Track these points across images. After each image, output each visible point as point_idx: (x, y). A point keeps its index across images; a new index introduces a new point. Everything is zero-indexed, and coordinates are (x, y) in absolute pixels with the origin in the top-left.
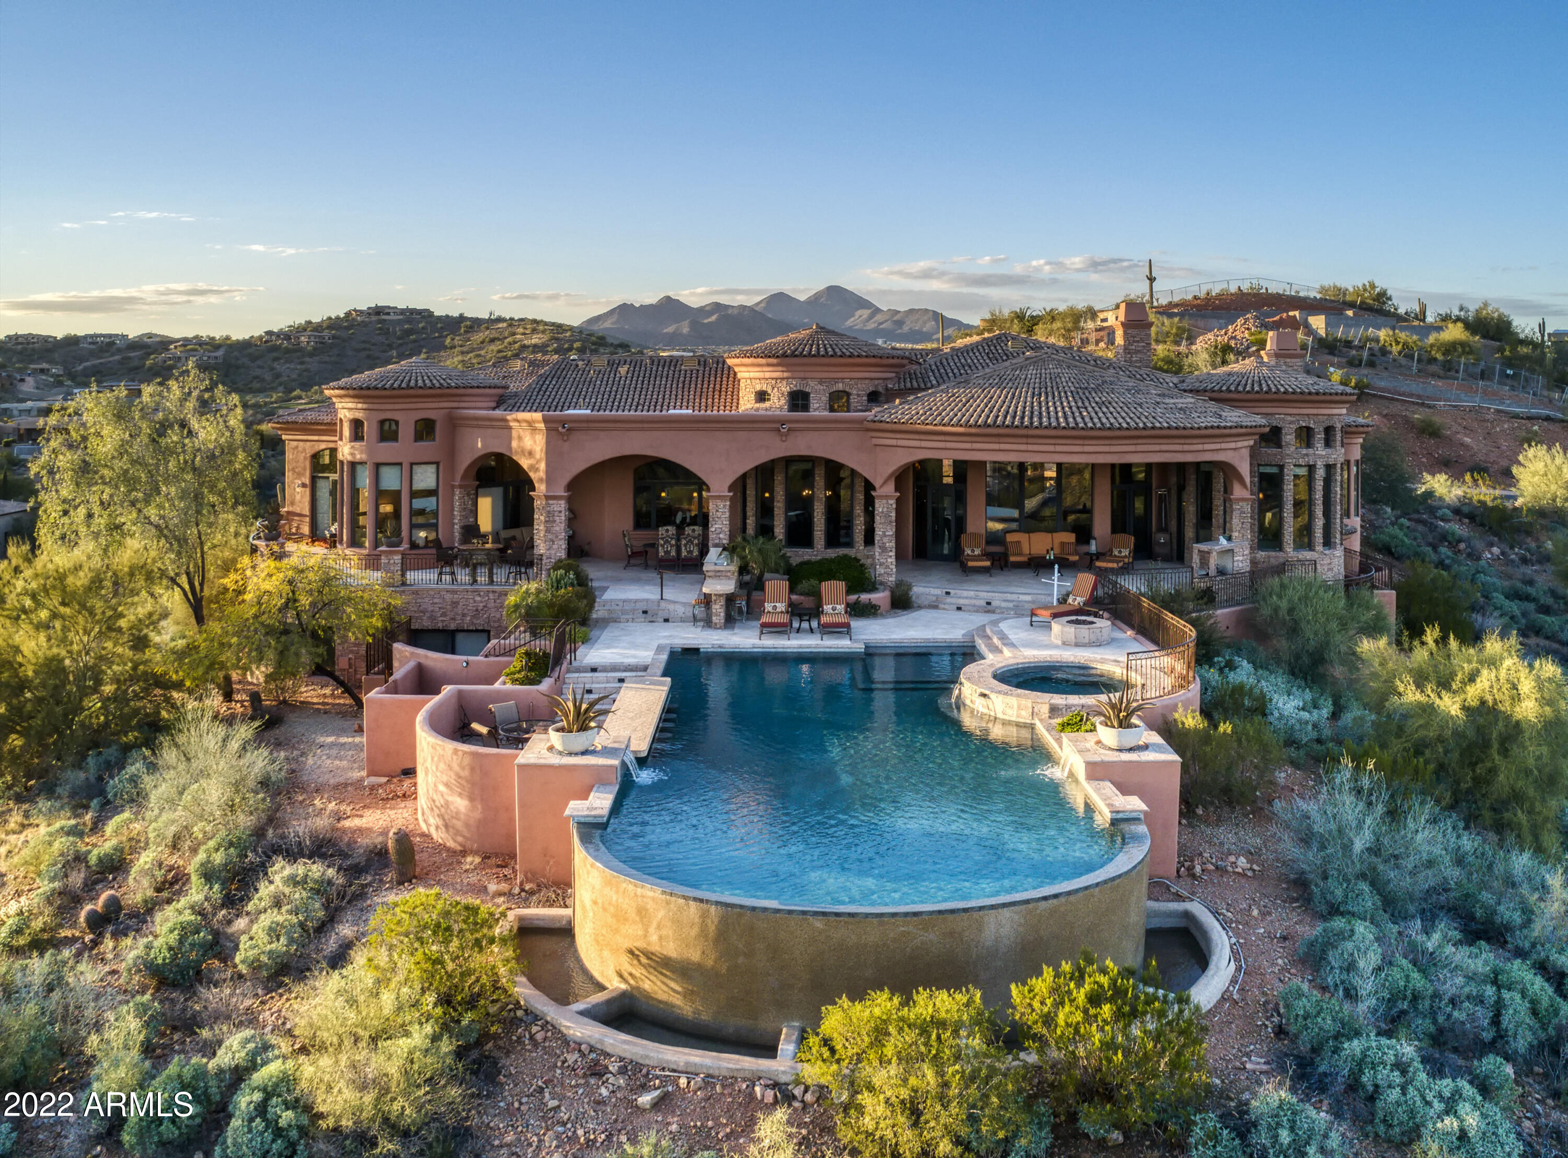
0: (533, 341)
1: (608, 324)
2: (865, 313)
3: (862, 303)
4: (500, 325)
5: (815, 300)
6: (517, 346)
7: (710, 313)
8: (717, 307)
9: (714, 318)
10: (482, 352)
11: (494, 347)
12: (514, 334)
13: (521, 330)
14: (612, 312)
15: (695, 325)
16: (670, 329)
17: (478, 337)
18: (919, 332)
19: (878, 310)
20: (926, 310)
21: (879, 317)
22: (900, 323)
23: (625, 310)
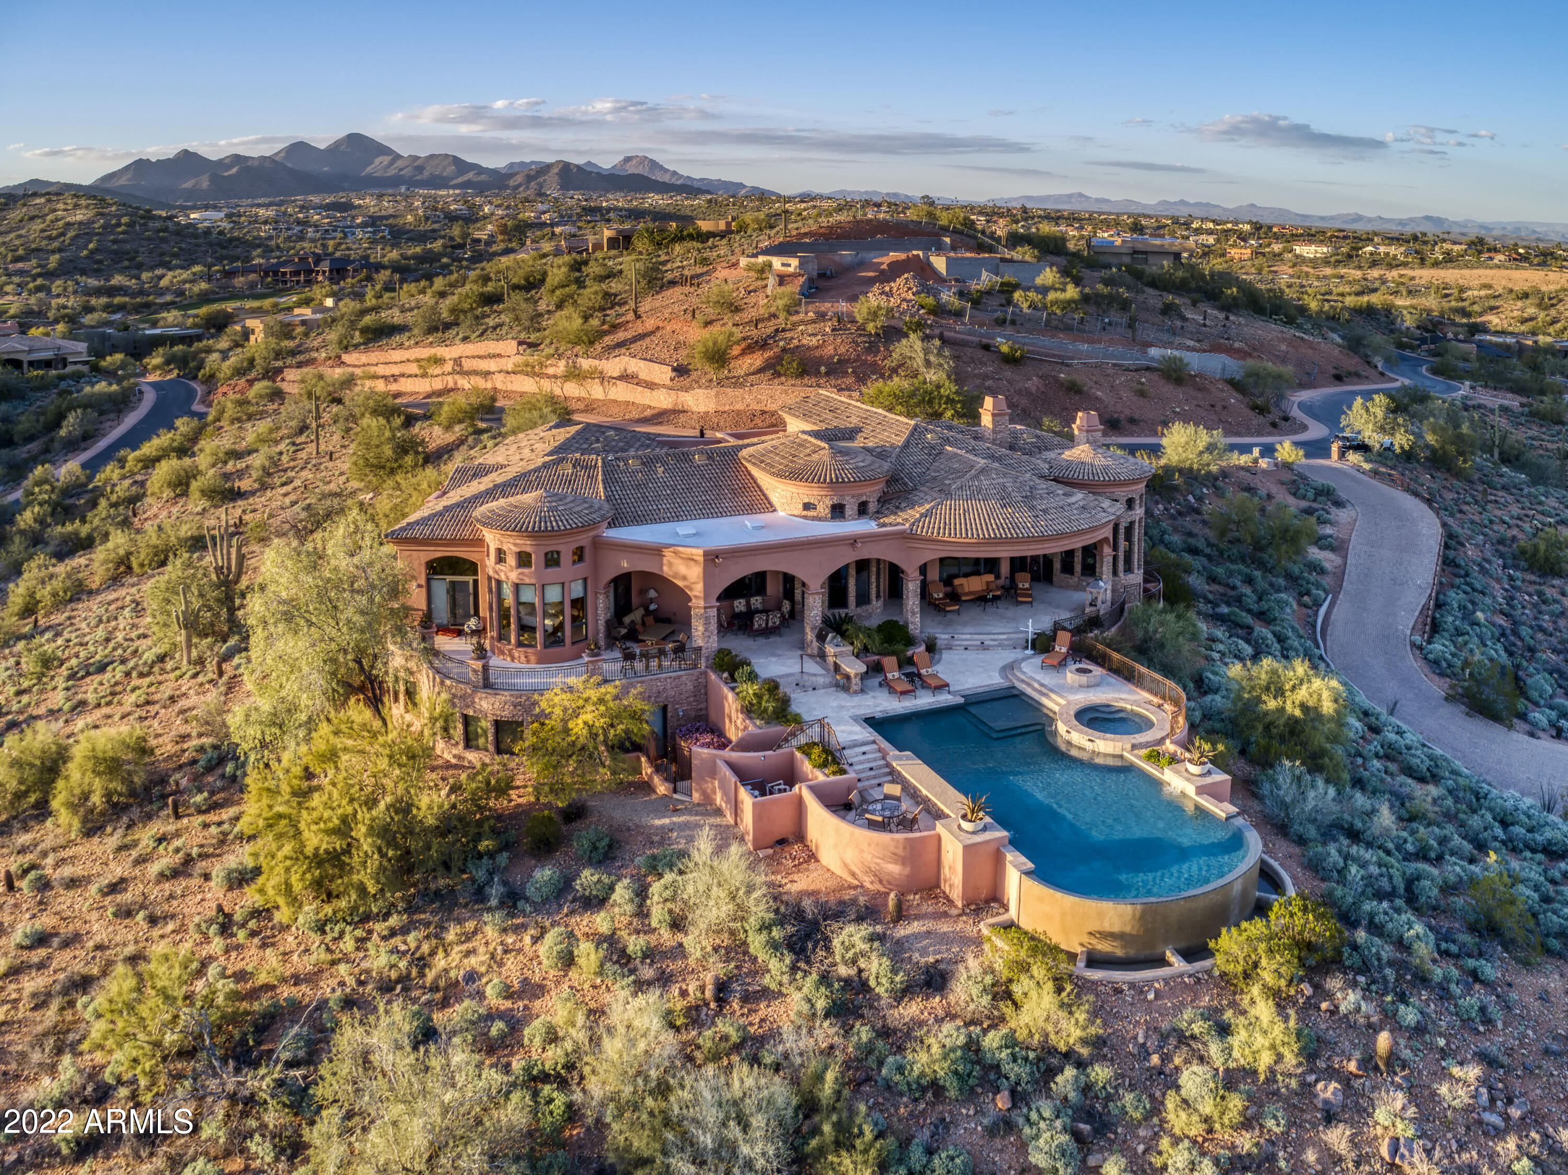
0: (79, 218)
1: (123, 181)
2: (386, 159)
3: (383, 150)
4: (38, 201)
5: (335, 149)
6: (61, 223)
7: (231, 166)
8: (237, 159)
9: (234, 170)
10: (23, 232)
11: (38, 226)
12: (55, 210)
13: (61, 206)
14: (127, 168)
15: (215, 179)
16: (188, 185)
17: (16, 214)
18: (439, 177)
19: (399, 157)
20: (447, 156)
21: (399, 163)
22: (420, 169)
23: (141, 166)
